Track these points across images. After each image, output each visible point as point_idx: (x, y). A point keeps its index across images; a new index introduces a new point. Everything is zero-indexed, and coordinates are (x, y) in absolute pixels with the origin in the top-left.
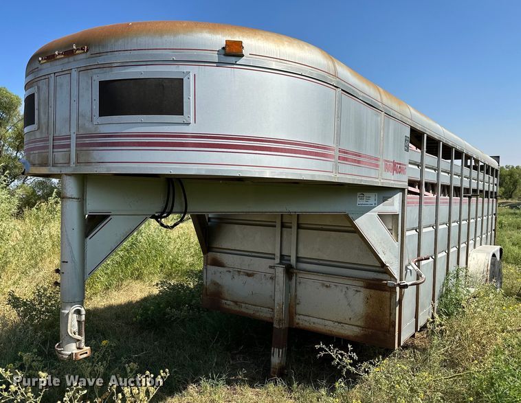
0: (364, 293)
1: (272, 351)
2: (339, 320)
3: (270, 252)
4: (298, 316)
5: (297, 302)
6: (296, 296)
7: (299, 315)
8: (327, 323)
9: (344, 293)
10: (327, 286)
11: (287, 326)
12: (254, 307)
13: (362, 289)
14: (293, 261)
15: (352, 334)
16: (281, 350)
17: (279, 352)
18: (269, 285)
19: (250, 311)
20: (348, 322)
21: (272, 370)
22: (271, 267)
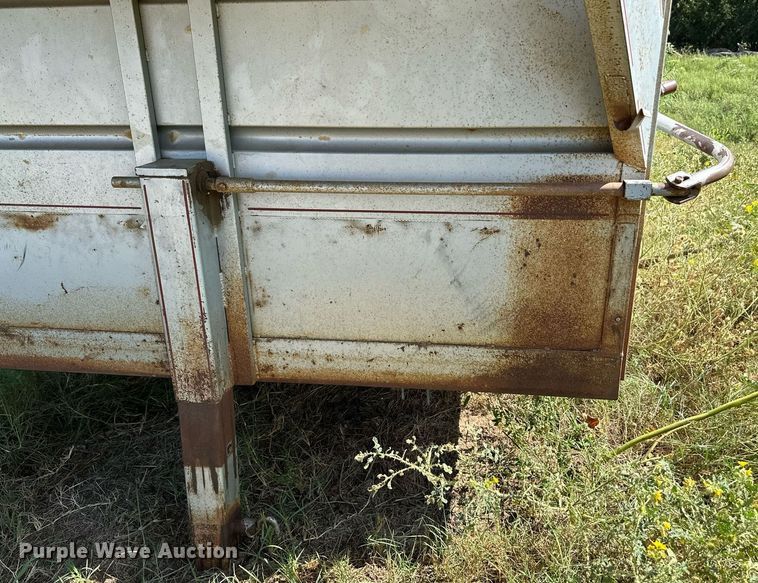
0: (514, 232)
1: (188, 477)
2: (420, 336)
3: (107, 121)
4: (263, 346)
5: (257, 296)
6: (247, 278)
7: (270, 339)
8: (376, 350)
9: (436, 243)
10: (369, 230)
11: (229, 384)
12: (81, 336)
13: (507, 224)
14: (216, 146)
15: (466, 372)
16: (220, 472)
17: (214, 477)
18: (128, 252)
19: (72, 350)
20: (456, 337)
21: (197, 532)
22: (120, 182)
